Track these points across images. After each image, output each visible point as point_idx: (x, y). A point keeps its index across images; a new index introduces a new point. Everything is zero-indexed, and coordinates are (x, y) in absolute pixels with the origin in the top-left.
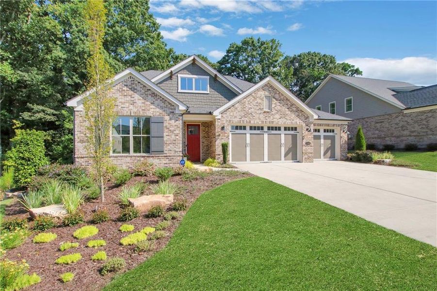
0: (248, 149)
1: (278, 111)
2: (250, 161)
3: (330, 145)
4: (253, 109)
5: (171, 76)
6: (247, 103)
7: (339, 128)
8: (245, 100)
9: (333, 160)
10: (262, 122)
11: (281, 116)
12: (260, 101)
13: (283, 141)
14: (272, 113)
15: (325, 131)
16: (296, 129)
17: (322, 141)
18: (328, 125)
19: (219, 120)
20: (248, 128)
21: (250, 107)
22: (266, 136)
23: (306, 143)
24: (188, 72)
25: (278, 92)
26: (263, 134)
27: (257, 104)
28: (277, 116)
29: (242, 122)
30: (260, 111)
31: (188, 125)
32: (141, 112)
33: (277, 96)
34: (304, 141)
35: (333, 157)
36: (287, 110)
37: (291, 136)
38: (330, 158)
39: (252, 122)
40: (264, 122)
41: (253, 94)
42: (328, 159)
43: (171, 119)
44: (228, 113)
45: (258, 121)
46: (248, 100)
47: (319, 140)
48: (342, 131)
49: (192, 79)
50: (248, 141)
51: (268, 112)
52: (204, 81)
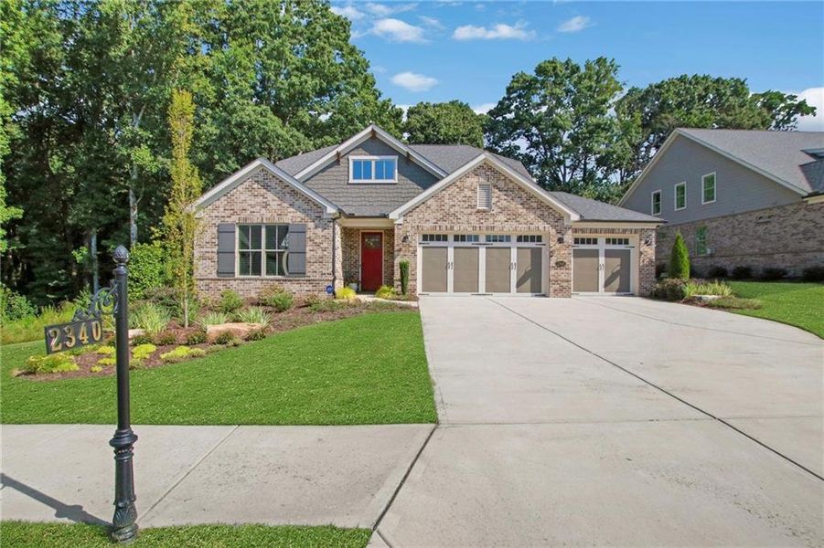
0: (451, 272)
1: (503, 210)
2: (455, 291)
3: (619, 268)
4: (457, 208)
5: (337, 160)
6: (447, 197)
7: (637, 236)
8: (444, 192)
9: (625, 295)
10: (474, 228)
11: (508, 217)
12: (469, 193)
13: (514, 260)
14: (492, 212)
15: (608, 241)
16: (539, 239)
17: (602, 260)
18: (613, 231)
19: (400, 227)
20: (451, 238)
21: (453, 203)
22: (482, 251)
23: (557, 264)
24: (364, 152)
25: (503, 178)
26: (478, 248)
27: (465, 199)
28: (502, 217)
29: (439, 228)
30: (469, 211)
31: (363, 234)
32: (276, 219)
33: (501, 184)
34: (554, 260)
35: (624, 290)
36: (520, 206)
37: (529, 251)
38: (618, 291)
39: (455, 228)
40: (478, 229)
41: (458, 183)
42: (615, 293)
43: (316, 227)
44: (415, 215)
45: (466, 226)
46: (450, 192)
47: (595, 259)
48: (643, 242)
49: (371, 162)
50: (451, 259)
51: (484, 211)
52: (390, 163)
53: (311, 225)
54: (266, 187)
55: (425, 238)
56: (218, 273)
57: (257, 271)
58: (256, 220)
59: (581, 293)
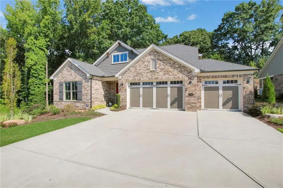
0: (141, 99)
1: (162, 69)
2: (143, 107)
3: (231, 96)
4: (142, 70)
5: (108, 56)
6: (138, 66)
7: (242, 78)
8: (137, 64)
9: (235, 111)
10: (149, 79)
11: (165, 73)
12: (146, 63)
13: (169, 93)
14: (158, 71)
16: (181, 82)
17: (221, 92)
18: (226, 76)
19: (120, 80)
20: (141, 84)
21: (140, 69)
22: (155, 89)
23: (189, 94)
24: (117, 51)
25: (161, 55)
26: (153, 88)
27: (145, 66)
28: (162, 73)
29: (134, 80)
30: (147, 71)
32: (74, 79)
33: (161, 58)
34: (187, 93)
35: (235, 108)
36: (170, 67)
37: (177, 88)
38: (231, 108)
39: (141, 79)
40: (151, 79)
41: (142, 60)
42: (229, 110)
43: (85, 82)
44: (126, 75)
45: (146, 78)
46: (139, 64)
47: (217, 92)
48: (245, 82)
49: (119, 55)
50: (141, 93)
51: (153, 71)
53: (84, 81)
54: (71, 68)
55: (131, 84)
56: (59, 99)
57: (70, 99)
58: (68, 80)
59: (208, 109)
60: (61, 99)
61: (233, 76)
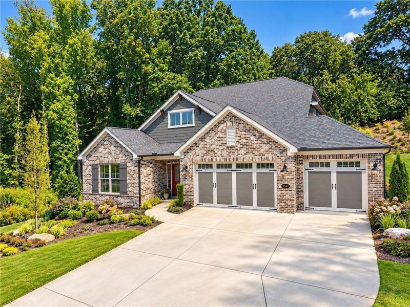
0: (215, 190)
1: (243, 145)
2: (218, 203)
4: (214, 146)
6: (208, 138)
7: (366, 160)
8: (206, 136)
9: (357, 212)
10: (226, 159)
11: (247, 151)
12: (220, 135)
13: (255, 181)
14: (237, 148)
15: (340, 164)
16: (272, 166)
17: (334, 181)
18: (341, 156)
19: (182, 160)
20: (215, 166)
21: (211, 143)
22: (234, 175)
23: (282, 186)
24: (176, 108)
25: (242, 122)
26: (231, 173)
27: (219, 139)
28: (243, 151)
29: (204, 160)
30: (221, 148)
32: (115, 161)
33: (241, 127)
34: (280, 183)
37: (265, 175)
39: (214, 160)
40: (228, 160)
41: (214, 129)
42: (347, 210)
43: (131, 166)
45: (220, 158)
46: (210, 135)
48: (371, 166)
49: (180, 113)
50: (215, 181)
51: (231, 147)
52: (190, 113)
53: (129, 164)
55: (200, 166)
56: (92, 191)
57: (108, 190)
58: (105, 161)
59: (315, 208)
60: (95, 191)
61: (351, 156)
